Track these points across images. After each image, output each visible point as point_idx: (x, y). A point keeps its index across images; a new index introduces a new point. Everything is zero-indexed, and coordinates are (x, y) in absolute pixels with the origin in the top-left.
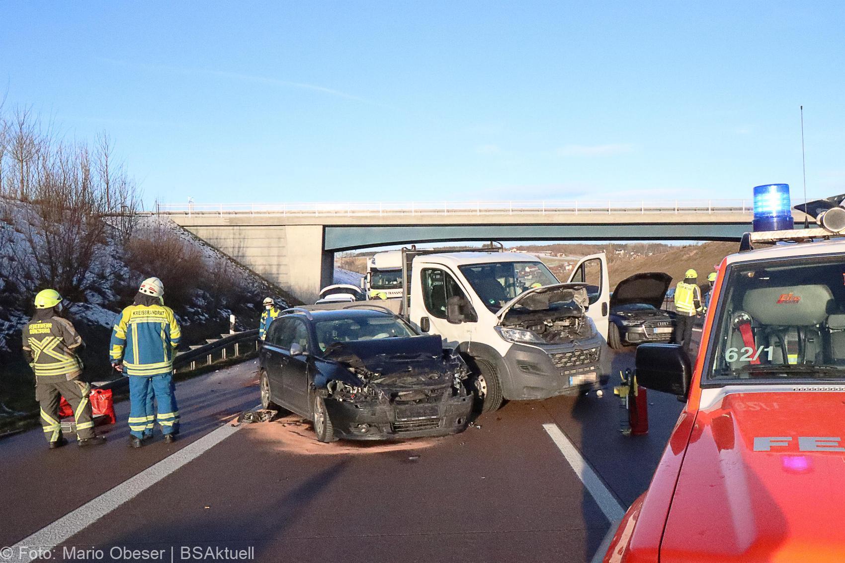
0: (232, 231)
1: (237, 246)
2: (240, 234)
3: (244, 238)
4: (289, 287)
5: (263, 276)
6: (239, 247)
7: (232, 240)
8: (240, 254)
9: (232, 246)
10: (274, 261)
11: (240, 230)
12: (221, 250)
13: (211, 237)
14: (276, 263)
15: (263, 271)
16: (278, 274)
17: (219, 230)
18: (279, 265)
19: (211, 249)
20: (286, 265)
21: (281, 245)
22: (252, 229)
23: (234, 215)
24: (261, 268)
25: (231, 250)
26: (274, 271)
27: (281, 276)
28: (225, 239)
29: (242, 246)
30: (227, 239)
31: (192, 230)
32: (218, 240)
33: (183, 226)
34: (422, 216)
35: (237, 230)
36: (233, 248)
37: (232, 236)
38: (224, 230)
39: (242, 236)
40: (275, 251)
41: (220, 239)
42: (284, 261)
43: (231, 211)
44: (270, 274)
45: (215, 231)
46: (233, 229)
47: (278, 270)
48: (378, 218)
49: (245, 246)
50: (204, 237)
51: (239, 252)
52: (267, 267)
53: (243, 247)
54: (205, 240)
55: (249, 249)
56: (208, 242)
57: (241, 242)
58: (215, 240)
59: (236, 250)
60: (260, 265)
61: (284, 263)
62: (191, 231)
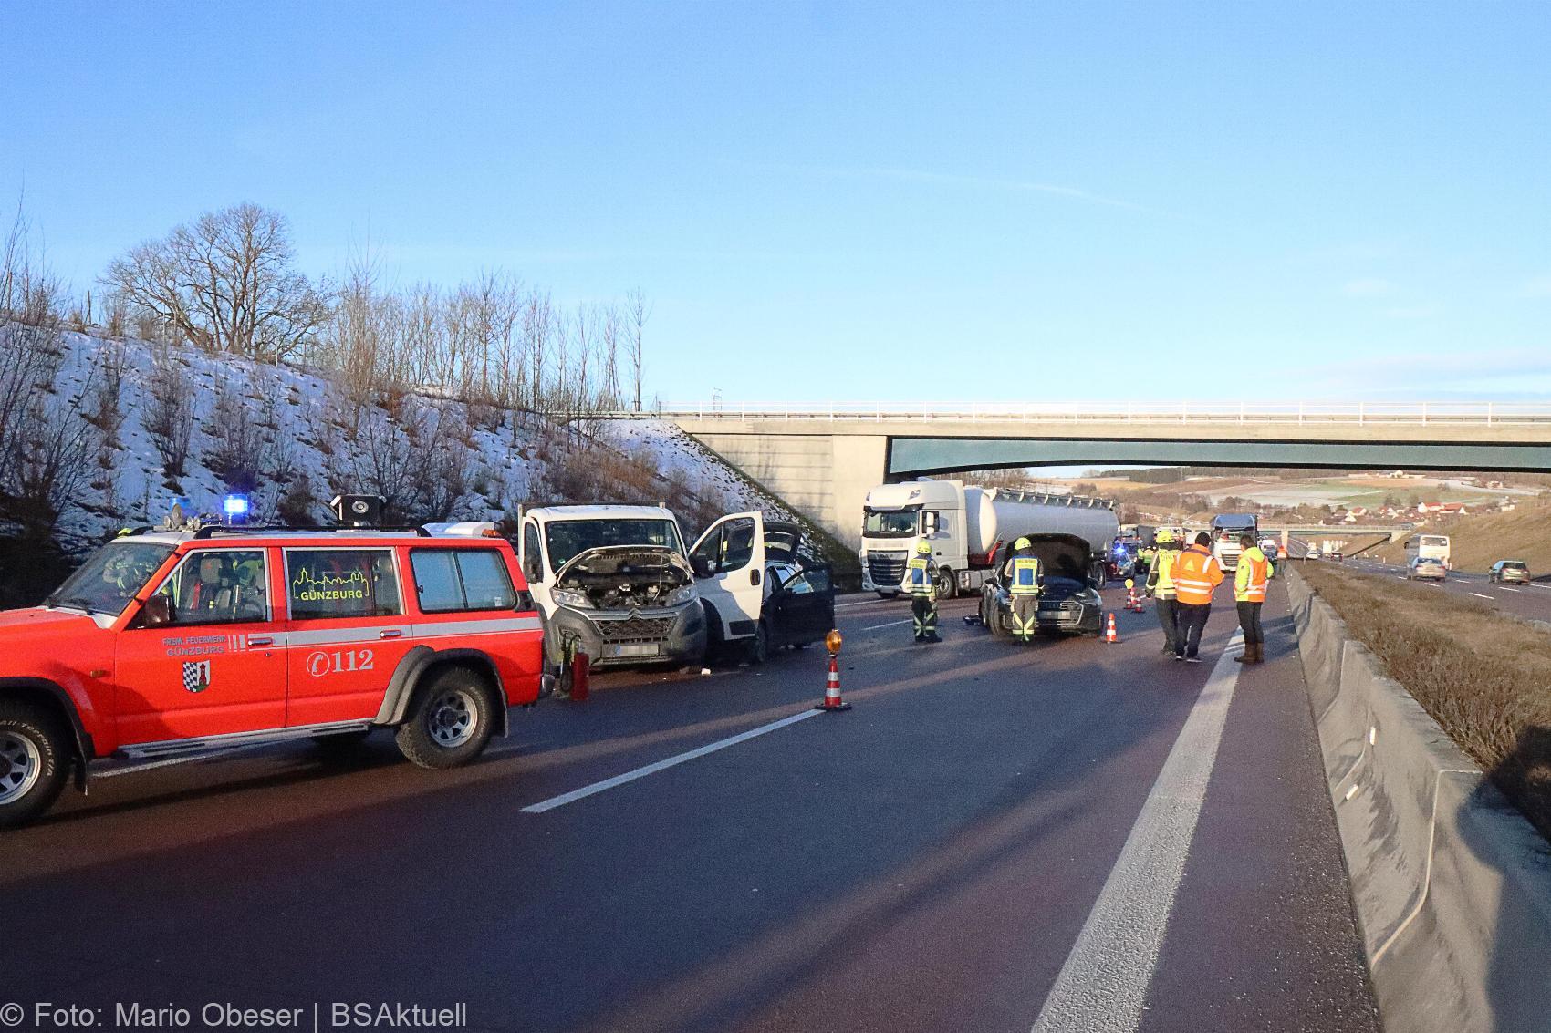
0: (758, 442)
1: (764, 463)
2: (768, 447)
3: (775, 453)
4: (835, 528)
5: (799, 510)
6: (767, 466)
7: (757, 455)
8: (768, 476)
9: (757, 464)
10: (816, 488)
11: (768, 440)
12: (742, 469)
13: (729, 450)
14: (818, 491)
15: (799, 503)
16: (820, 507)
17: (741, 439)
18: (822, 494)
19: (723, 468)
20: (831, 494)
21: (827, 465)
22: (782, 440)
23: (761, 419)
24: (796, 497)
25: (755, 469)
26: (815, 502)
27: (825, 510)
28: (747, 453)
29: (771, 464)
30: (751, 453)
31: (703, 439)
32: (739, 455)
33: (691, 434)
34: (1040, 425)
35: (764, 440)
36: (760, 466)
37: (757, 449)
38: (746, 440)
39: (771, 450)
40: (817, 474)
41: (742, 453)
42: (829, 488)
43: (759, 412)
44: (809, 507)
45: (735, 442)
46: (760, 440)
47: (821, 501)
48: (969, 426)
49: (775, 464)
50: (720, 450)
51: (766, 473)
52: (805, 497)
53: (773, 466)
54: (721, 455)
55: (781, 469)
56: (724, 456)
57: (769, 458)
58: (734, 455)
59: (763, 469)
60: (795, 493)
61: (830, 492)
62: (703, 441)
